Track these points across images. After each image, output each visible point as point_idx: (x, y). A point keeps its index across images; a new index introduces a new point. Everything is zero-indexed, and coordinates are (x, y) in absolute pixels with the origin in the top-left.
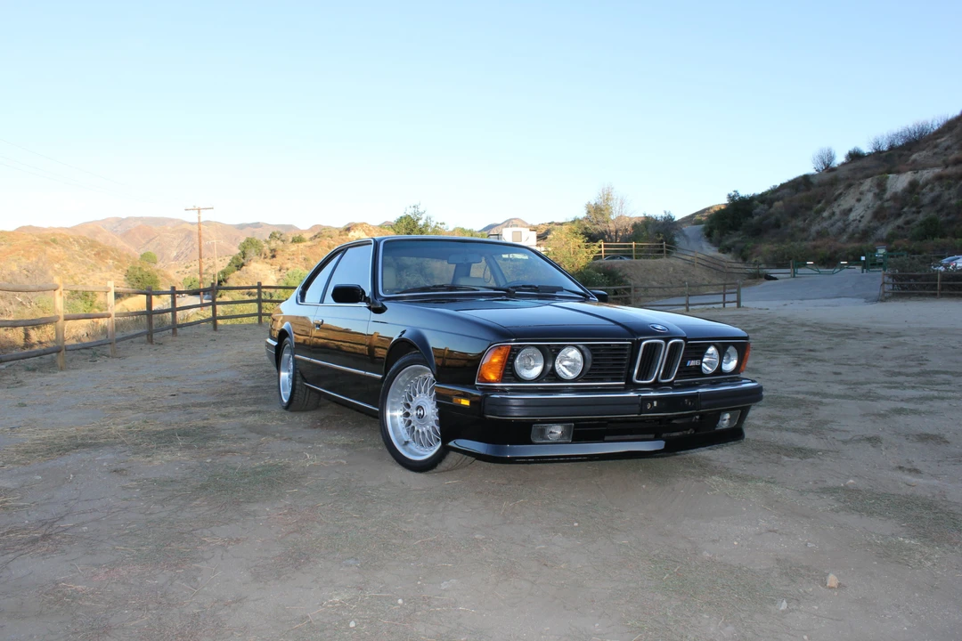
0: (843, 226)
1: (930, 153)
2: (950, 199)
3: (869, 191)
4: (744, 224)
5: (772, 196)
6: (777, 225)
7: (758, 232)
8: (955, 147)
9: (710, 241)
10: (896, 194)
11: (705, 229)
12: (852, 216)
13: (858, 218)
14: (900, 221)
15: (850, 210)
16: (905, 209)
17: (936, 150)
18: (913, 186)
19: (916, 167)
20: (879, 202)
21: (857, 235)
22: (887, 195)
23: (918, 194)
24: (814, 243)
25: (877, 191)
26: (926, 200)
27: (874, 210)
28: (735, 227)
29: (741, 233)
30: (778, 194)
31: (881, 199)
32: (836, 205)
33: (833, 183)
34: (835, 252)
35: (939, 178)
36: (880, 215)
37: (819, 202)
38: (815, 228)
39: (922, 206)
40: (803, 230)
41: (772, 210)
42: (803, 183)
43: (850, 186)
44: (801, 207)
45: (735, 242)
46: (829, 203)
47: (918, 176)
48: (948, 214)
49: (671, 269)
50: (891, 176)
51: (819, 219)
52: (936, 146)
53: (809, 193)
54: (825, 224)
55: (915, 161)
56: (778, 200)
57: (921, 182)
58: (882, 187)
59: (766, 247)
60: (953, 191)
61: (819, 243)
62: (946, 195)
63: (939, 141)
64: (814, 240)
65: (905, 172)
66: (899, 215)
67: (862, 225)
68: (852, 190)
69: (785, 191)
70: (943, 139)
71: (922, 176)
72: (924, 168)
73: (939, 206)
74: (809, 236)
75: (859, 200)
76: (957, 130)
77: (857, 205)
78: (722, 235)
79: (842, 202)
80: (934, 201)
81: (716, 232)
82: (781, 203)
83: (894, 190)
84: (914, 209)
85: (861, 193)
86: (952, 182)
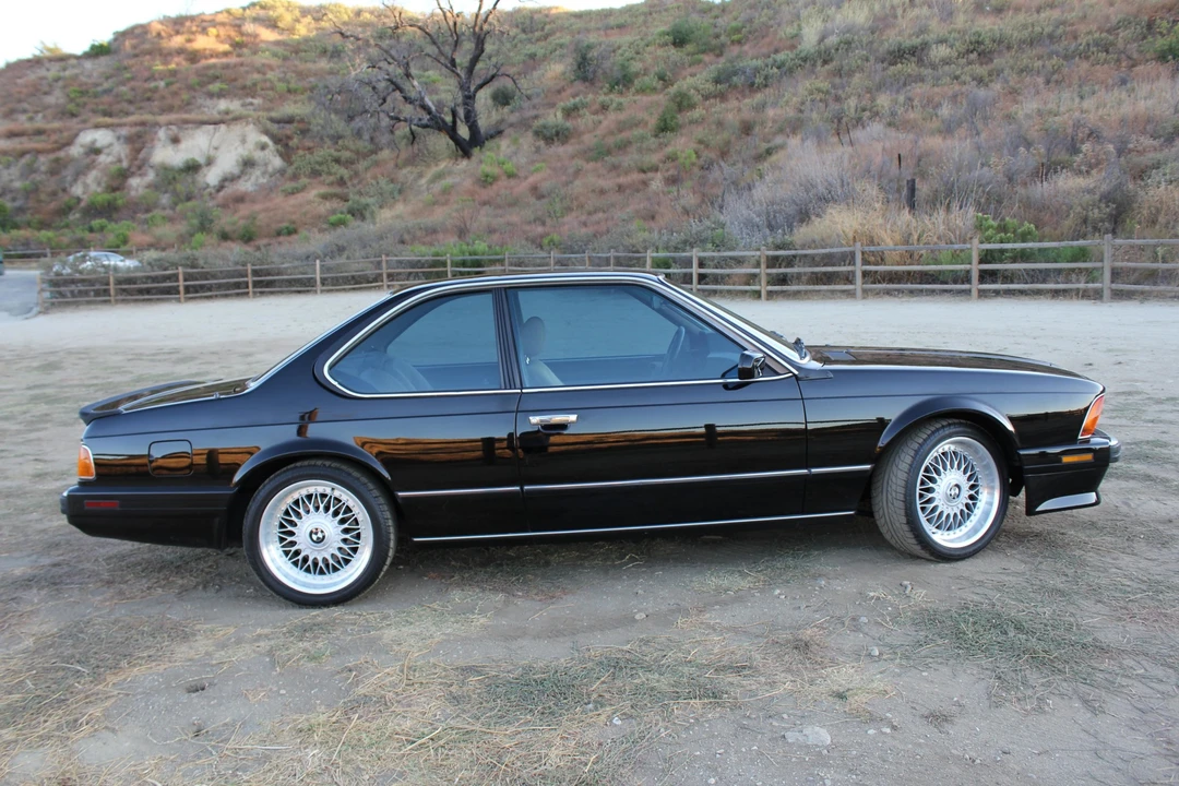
62: (5, 177)
86: (11, 159)
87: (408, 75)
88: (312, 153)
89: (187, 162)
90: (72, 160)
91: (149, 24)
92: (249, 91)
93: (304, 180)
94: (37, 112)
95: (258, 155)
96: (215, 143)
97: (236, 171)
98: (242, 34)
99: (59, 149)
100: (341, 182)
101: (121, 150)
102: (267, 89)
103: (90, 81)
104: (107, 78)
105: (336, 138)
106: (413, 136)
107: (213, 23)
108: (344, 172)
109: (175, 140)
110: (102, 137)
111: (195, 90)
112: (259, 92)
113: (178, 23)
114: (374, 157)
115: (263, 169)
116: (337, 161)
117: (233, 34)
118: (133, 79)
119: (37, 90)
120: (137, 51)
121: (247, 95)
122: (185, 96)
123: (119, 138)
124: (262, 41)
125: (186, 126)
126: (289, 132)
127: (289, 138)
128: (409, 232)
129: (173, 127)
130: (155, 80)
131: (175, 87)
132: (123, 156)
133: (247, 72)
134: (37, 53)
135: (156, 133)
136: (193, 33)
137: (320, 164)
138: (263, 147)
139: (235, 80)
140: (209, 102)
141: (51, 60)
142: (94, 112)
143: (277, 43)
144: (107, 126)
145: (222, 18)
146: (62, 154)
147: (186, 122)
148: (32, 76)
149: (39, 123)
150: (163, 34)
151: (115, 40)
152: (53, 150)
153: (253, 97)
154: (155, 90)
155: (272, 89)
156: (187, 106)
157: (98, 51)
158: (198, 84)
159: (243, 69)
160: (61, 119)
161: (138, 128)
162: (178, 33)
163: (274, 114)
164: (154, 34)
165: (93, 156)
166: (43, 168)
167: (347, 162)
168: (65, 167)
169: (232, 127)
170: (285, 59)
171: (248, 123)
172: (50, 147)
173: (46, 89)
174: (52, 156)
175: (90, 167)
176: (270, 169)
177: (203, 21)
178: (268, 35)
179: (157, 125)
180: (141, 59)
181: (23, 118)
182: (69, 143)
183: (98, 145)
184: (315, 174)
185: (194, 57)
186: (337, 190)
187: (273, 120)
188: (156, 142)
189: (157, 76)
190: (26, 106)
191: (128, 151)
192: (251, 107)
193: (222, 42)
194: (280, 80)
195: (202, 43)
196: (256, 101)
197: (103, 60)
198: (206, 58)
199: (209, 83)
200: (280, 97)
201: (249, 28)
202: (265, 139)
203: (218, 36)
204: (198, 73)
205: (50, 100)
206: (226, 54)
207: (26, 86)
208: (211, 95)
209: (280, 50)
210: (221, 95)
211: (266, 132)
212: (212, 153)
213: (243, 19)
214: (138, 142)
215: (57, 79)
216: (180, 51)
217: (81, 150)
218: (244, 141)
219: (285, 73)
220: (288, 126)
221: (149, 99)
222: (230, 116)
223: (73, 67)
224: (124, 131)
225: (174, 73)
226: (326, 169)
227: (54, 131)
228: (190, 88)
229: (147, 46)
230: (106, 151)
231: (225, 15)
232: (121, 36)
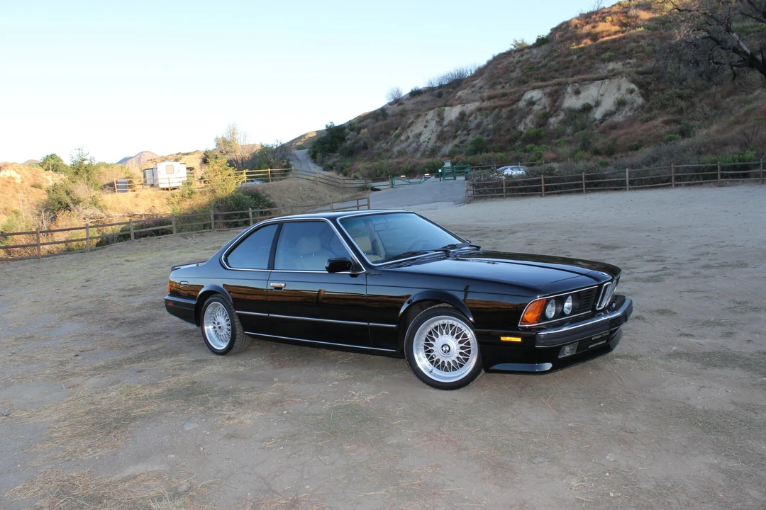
0: (417, 147)
1: (470, 91)
2: (488, 124)
3: (432, 119)
4: (340, 148)
5: (359, 125)
6: (365, 147)
7: (351, 153)
8: (486, 87)
9: (315, 162)
10: (451, 121)
11: (309, 153)
12: (422, 139)
13: (427, 140)
14: (457, 141)
15: (420, 134)
16: (459, 133)
17: (473, 89)
18: (462, 116)
19: (462, 102)
20: (440, 128)
21: (427, 153)
22: (445, 123)
23: (467, 121)
24: (397, 160)
25: (438, 119)
26: (472, 125)
27: (437, 133)
28: (333, 150)
29: (338, 154)
30: (363, 123)
31: (441, 126)
32: (409, 131)
33: (403, 114)
34: (414, 166)
35: (480, 109)
36: (442, 137)
37: (396, 129)
38: (396, 149)
39: (470, 130)
40: (387, 151)
41: (360, 136)
42: (380, 114)
43: (418, 116)
44: (381, 133)
45: (335, 162)
46: (403, 129)
47: (464, 108)
48: (488, 136)
49: (301, 188)
50: (447, 108)
51: (398, 142)
52: (473, 86)
53: (386, 122)
54: (404, 145)
55: (460, 97)
56: (364, 128)
57: (467, 113)
58: (441, 117)
59: (362, 165)
60: (490, 119)
61: (401, 159)
62: (485, 123)
63: (475, 82)
64: (397, 157)
65: (456, 105)
66: (455, 137)
67: (430, 145)
68: (420, 119)
69: (369, 120)
70: (477, 81)
71: (467, 108)
72: (468, 103)
73: (481, 130)
74: (392, 155)
75: (426, 127)
76: (486, 75)
77: (424, 130)
78: (323, 157)
79: (414, 129)
80: (478, 126)
81: (319, 155)
82: (366, 130)
83: (449, 119)
84: (465, 132)
85: (427, 122)
86: (488, 112)
87: (729, 30)
88: (663, 93)
89: (584, 105)
90: (520, 110)
91: (570, 21)
92: (628, 55)
93: (656, 112)
94: (506, 83)
95: (628, 97)
96: (601, 92)
97: (613, 109)
98: (628, 17)
99: (513, 104)
100: (681, 111)
101: (546, 101)
102: (640, 52)
103: (535, 61)
104: (545, 58)
105: (681, 81)
106: (735, 75)
107: (610, 13)
108: (683, 104)
109: (577, 92)
110: (536, 94)
111: (594, 59)
112: (634, 55)
113: (587, 18)
114: (707, 92)
115: (630, 106)
116: (681, 97)
117: (622, 18)
118: (558, 57)
119: (508, 70)
120: (563, 39)
121: (626, 58)
122: (588, 63)
123: (545, 94)
124: (641, 20)
125: (584, 83)
126: (649, 80)
127: (649, 84)
128: (705, 146)
129: (576, 84)
130: (572, 55)
131: (582, 59)
132: (547, 105)
133: (627, 43)
134: (513, 47)
135: (566, 89)
136: (596, 22)
137: (668, 100)
138: (631, 91)
139: (619, 49)
140: (602, 65)
141: (515, 51)
142: (537, 79)
143: (651, 20)
144: (539, 88)
145: (615, 9)
146: (515, 106)
147: (584, 80)
148: (506, 62)
149: (508, 89)
150: (579, 26)
151: (551, 34)
152: (510, 105)
153: (630, 59)
154: (572, 60)
155: (643, 52)
156: (589, 69)
157: (541, 42)
158: (597, 55)
159: (624, 41)
160: (518, 86)
161: (557, 87)
162: (587, 23)
163: (640, 69)
164: (573, 27)
165: (531, 107)
166: (504, 116)
167: (688, 96)
168: (516, 114)
169: (612, 80)
170: (656, 29)
171: (622, 77)
172: (508, 103)
173: (513, 69)
174: (509, 109)
175: (528, 113)
176: (635, 106)
177: (603, 13)
178: (645, 15)
179: (567, 84)
180: (564, 43)
181: (499, 87)
182: (519, 100)
183: (534, 99)
184: (664, 107)
185: (594, 37)
186: (677, 117)
187: (639, 73)
188: (566, 95)
189: (572, 52)
190: (501, 80)
191: (549, 101)
192: (629, 66)
193: (614, 25)
194: (649, 45)
195: (602, 27)
196: (631, 61)
197: (543, 47)
198: (603, 37)
199: (603, 53)
200: (648, 57)
201: (632, 12)
202: (633, 86)
203: (612, 21)
204: (597, 47)
205: (514, 75)
206: (616, 33)
207: (502, 69)
208: (604, 61)
209: (653, 24)
210: (610, 60)
211: (634, 82)
212: (599, 98)
213: (629, 7)
214: (556, 96)
215: (518, 62)
216: (588, 35)
217: (525, 103)
218: (619, 89)
219: (653, 40)
220: (650, 76)
221: (567, 68)
222: (611, 74)
223: (527, 53)
224: (548, 90)
225: (582, 49)
226: (671, 104)
227: (511, 94)
228: (591, 58)
229: (568, 35)
230: (538, 103)
231: (618, 6)
232: (555, 30)
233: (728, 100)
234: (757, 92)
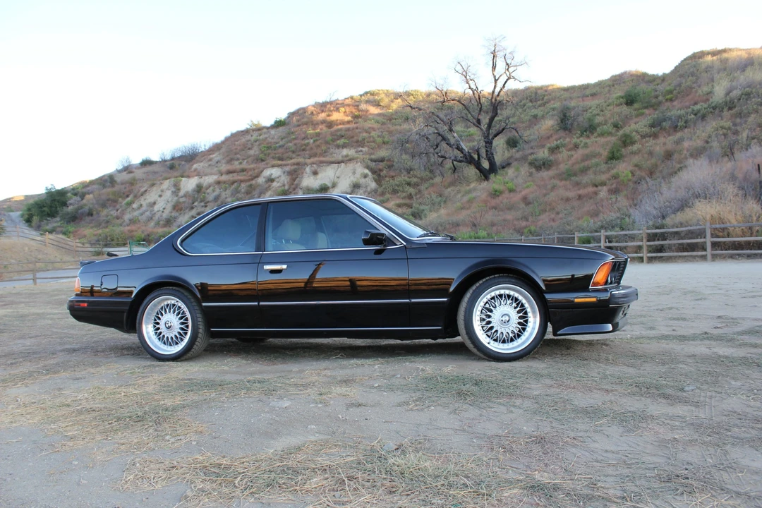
0: (150, 216)
1: (206, 165)
2: (226, 198)
3: (168, 189)
4: (61, 213)
5: (84, 190)
6: (90, 214)
7: (74, 218)
8: (224, 161)
9: (30, 226)
10: (187, 192)
11: (22, 216)
12: (156, 208)
13: (161, 209)
14: (193, 212)
15: (155, 203)
16: (196, 204)
17: (210, 163)
18: (199, 188)
19: (199, 174)
20: (176, 198)
21: (161, 223)
22: (181, 193)
23: (205, 193)
24: (129, 228)
25: (174, 190)
26: (211, 198)
27: (173, 204)
28: (52, 215)
29: (58, 219)
30: (88, 188)
31: (177, 196)
32: (142, 198)
33: (132, 183)
34: (148, 235)
35: (218, 183)
36: (177, 207)
37: (128, 196)
38: (127, 217)
39: (208, 202)
40: (118, 218)
41: (84, 201)
42: (107, 181)
43: (153, 185)
44: (108, 200)
45: (54, 227)
46: (135, 197)
47: (202, 180)
49: (27, 249)
50: (183, 179)
51: (129, 210)
52: (210, 160)
53: (114, 189)
54: (136, 213)
55: (196, 170)
56: (89, 194)
57: (205, 185)
58: (177, 187)
59: (88, 231)
60: (228, 192)
61: (133, 227)
62: (223, 195)
63: (211, 156)
64: (128, 225)
65: (193, 177)
66: (192, 208)
67: (165, 215)
68: (155, 188)
69: (95, 186)
70: (214, 156)
71: (205, 180)
72: (206, 175)
73: (219, 202)
74: (123, 222)
75: (160, 196)
76: (223, 150)
77: (159, 199)
78: (41, 221)
79: (148, 197)
80: (216, 199)
81: (35, 219)
82: (91, 196)
83: (186, 190)
84: (203, 204)
85: (162, 191)
86: (227, 185)
87: (451, 130)
88: (394, 180)
89: (321, 185)
90: (259, 185)
91: (307, 107)
92: (360, 143)
93: (388, 196)
94: (244, 160)
95: (362, 181)
96: (337, 174)
97: (349, 191)
98: (359, 111)
99: (252, 179)
100: (410, 197)
101: (285, 179)
102: (372, 142)
103: (273, 141)
104: (282, 139)
105: (409, 170)
106: (455, 169)
107: (343, 105)
108: (412, 190)
109: (315, 173)
110: (275, 172)
111: (329, 144)
112: (366, 144)
113: (323, 106)
114: (431, 181)
115: (364, 189)
116: (409, 184)
117: (354, 110)
118: (295, 139)
119: (246, 147)
120: (300, 123)
121: (359, 146)
122: (324, 148)
123: (284, 172)
124: (370, 114)
125: (322, 165)
126: (381, 167)
127: (381, 170)
128: (441, 226)
129: (314, 165)
130: (308, 139)
131: (318, 143)
132: (286, 182)
133: (360, 133)
134: (249, 127)
135: (305, 169)
136: (331, 111)
137: (398, 186)
138: (366, 176)
139: (353, 137)
140: (337, 151)
141: (253, 130)
142: (273, 158)
143: (379, 115)
144: (278, 166)
145: (348, 102)
146: (253, 182)
147: (322, 162)
148: (243, 140)
149: (245, 165)
150: (314, 112)
151: (288, 117)
152: (249, 180)
153: (362, 147)
154: (308, 143)
155: (374, 142)
156: (325, 153)
157: (279, 124)
158: (332, 140)
159: (357, 131)
160: (256, 163)
161: (295, 167)
162: (323, 111)
163: (373, 157)
164: (309, 113)
165: (270, 183)
166: (243, 190)
167: (415, 184)
168: (255, 189)
169: (348, 164)
170: (383, 124)
171: (357, 162)
172: (247, 178)
173: (250, 146)
174: (248, 184)
175: (268, 189)
176: (369, 189)
177: (337, 104)
178: (374, 110)
179: (306, 164)
180: (301, 127)
181: (236, 163)
182: (258, 176)
183: (273, 177)
184: (395, 192)
185: (330, 125)
186: (407, 201)
187: (372, 160)
188: (304, 174)
189: (309, 136)
190: (238, 156)
191: (289, 179)
192: (361, 153)
193: (347, 116)
194: (378, 136)
195: (336, 116)
196: (363, 149)
197: (281, 129)
198: (337, 125)
199: (338, 140)
200: (378, 146)
201: (363, 106)
202: (367, 171)
203: (345, 112)
204: (332, 134)
205: (252, 152)
206: (349, 122)
207: (240, 145)
208: (338, 147)
209: (380, 119)
210: (344, 146)
211: (368, 167)
212: (336, 180)
213: (360, 101)
214: (294, 175)
215: (256, 141)
216: (323, 122)
217: (264, 180)
218: (354, 173)
219: (382, 132)
220: (381, 163)
221: (303, 150)
222: (347, 158)
223: (265, 133)
224: (287, 169)
225: (318, 135)
226: (401, 189)
227: (250, 169)
228: (327, 143)
229: (305, 120)
230: (277, 180)
231: (350, 100)
232: (292, 115)
233: (449, 190)
234: (472, 185)
